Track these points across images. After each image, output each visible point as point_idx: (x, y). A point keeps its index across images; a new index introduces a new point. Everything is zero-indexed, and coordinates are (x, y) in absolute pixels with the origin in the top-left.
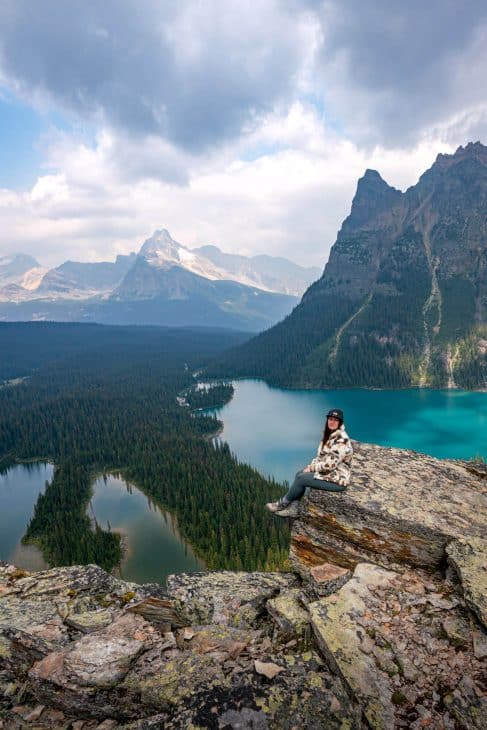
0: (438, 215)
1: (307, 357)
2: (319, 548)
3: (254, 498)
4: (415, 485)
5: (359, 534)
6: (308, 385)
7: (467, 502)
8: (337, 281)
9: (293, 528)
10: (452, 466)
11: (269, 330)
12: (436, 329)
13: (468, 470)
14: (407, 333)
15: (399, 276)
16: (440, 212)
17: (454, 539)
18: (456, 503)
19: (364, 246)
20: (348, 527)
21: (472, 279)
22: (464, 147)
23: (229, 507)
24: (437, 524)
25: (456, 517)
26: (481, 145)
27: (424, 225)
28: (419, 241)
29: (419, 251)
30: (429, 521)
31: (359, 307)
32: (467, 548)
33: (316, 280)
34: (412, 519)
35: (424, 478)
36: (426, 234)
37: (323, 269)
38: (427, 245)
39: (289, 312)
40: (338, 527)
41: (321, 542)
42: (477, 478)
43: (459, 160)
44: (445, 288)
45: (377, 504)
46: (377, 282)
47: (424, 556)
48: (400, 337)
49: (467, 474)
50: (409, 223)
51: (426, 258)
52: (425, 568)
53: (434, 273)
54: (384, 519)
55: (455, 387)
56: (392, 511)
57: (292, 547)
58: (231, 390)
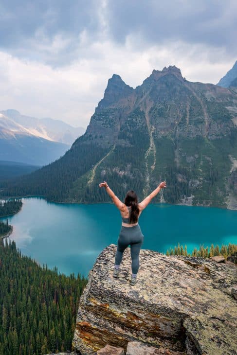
0: (153, 103)
1: (74, 183)
2: (97, 330)
3: (31, 283)
4: (156, 275)
5: (125, 317)
6: (74, 201)
7: (190, 286)
8: (94, 136)
9: (78, 315)
10: (176, 260)
11: (49, 165)
12: (153, 167)
13: (186, 262)
14: (136, 169)
15: (131, 135)
16: (154, 101)
17: (187, 316)
18: (183, 288)
19: (111, 117)
20: (118, 312)
21: (173, 139)
22: (167, 68)
23: (12, 290)
24: (175, 305)
25: (185, 298)
26: (176, 68)
27: (146, 108)
28: (143, 117)
29: (143, 122)
30: (170, 303)
31: (107, 153)
32: (197, 323)
33: (81, 135)
34: (160, 303)
35: (161, 270)
36: (147, 112)
37: (86, 129)
38: (147, 118)
39: (63, 154)
40: (110, 312)
41: (98, 325)
42: (192, 268)
43: (165, 74)
44: (158, 143)
45: (136, 293)
46: (119, 139)
47: (169, 330)
48: (131, 172)
49: (185, 265)
50: (137, 106)
51: (146, 126)
52: (170, 339)
53: (151, 135)
54: (142, 305)
55: (164, 202)
56: (146, 298)
57: (77, 331)
58: (21, 204)
